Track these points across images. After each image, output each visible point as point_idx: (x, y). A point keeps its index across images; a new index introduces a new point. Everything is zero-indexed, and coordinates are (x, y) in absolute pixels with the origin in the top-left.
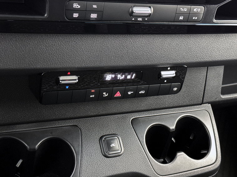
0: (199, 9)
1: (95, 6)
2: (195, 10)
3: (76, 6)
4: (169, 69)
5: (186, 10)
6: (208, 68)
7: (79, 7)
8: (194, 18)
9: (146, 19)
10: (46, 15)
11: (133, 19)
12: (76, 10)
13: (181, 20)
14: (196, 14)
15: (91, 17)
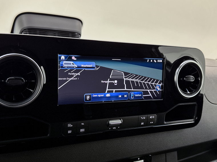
0: (154, 116)
1: (83, 124)
2: (151, 117)
3: (70, 125)
4: (139, 159)
5: (144, 118)
6: (166, 154)
7: (72, 126)
8: (151, 123)
9: (119, 127)
10: (48, 135)
11: (110, 129)
12: (70, 129)
13: (142, 125)
14: (152, 120)
15: (81, 131)
